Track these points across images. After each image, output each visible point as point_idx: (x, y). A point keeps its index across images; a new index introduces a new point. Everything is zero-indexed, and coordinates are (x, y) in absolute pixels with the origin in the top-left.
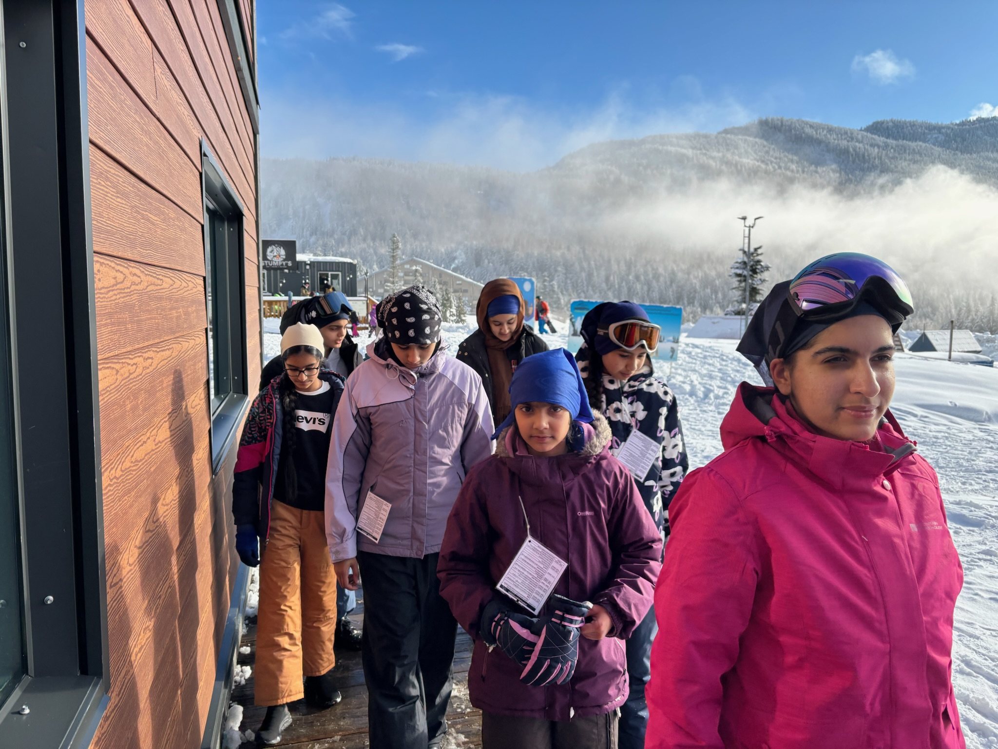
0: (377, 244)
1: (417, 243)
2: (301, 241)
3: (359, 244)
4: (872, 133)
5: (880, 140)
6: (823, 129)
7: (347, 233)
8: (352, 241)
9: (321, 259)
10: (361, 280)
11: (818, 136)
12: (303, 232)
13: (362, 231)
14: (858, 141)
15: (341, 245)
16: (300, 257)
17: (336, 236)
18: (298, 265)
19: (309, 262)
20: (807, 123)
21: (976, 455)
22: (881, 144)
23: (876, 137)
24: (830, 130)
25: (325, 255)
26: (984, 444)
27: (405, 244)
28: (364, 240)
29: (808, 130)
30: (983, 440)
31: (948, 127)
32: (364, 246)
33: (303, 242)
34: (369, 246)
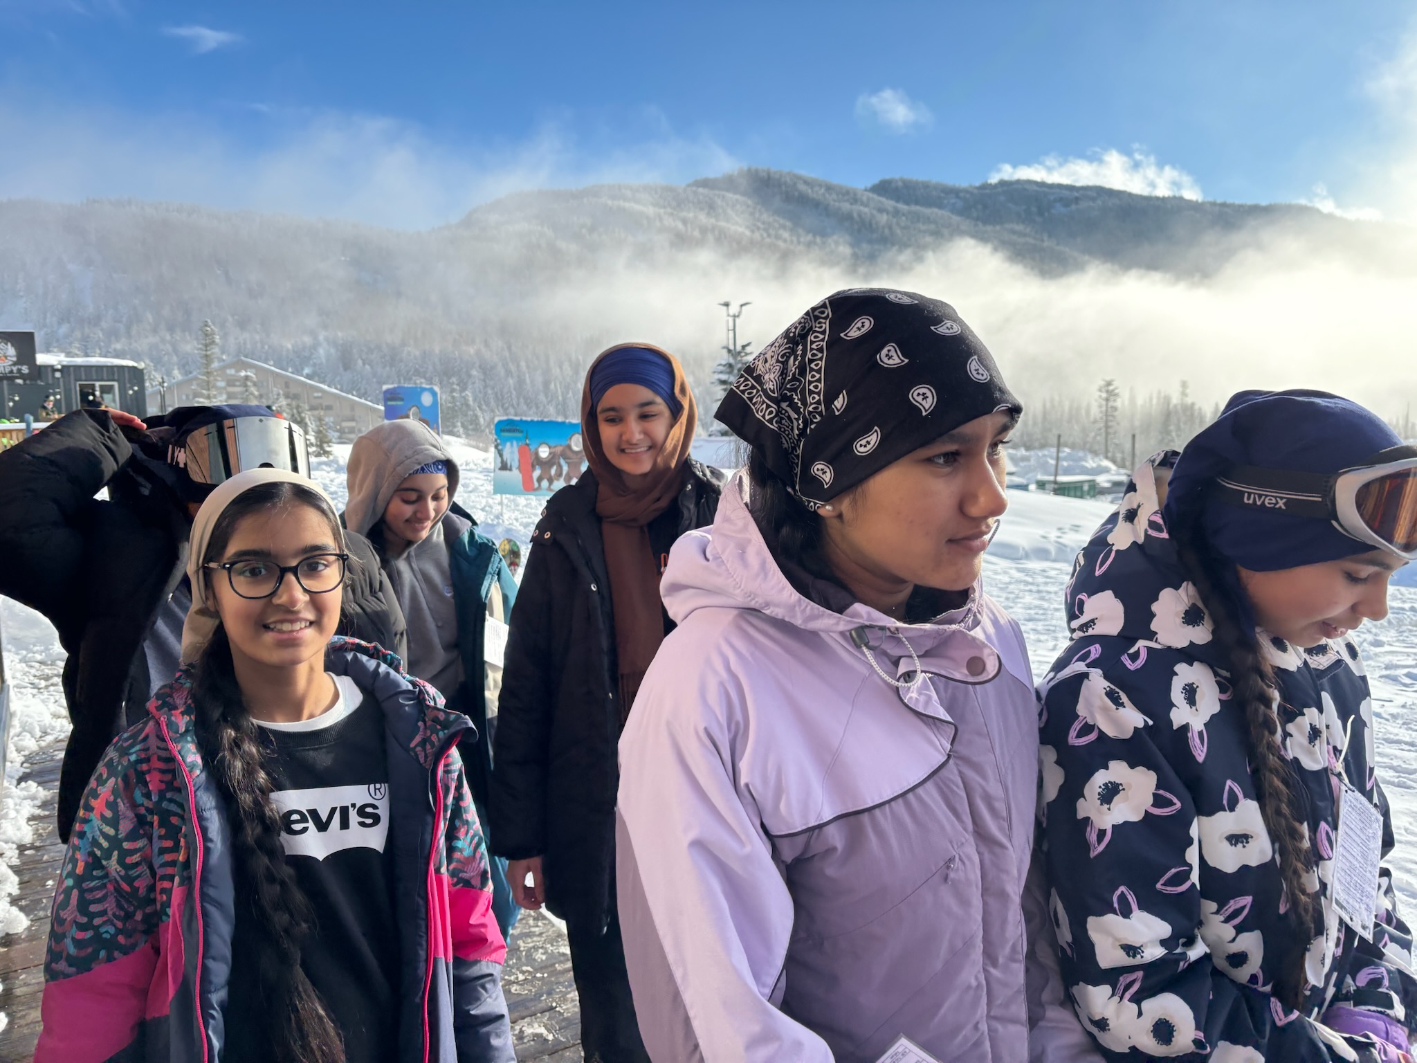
0: (178, 336)
1: (246, 335)
2: (42, 333)
3: (147, 337)
4: (879, 195)
5: (889, 204)
6: (820, 186)
7: (124, 319)
8: (134, 332)
9: (79, 361)
10: (154, 394)
11: (815, 196)
12: (45, 318)
13: (149, 317)
14: (863, 204)
15: (113, 338)
16: (42, 359)
17: (104, 324)
18: (40, 372)
19: (59, 367)
20: (799, 178)
21: (1014, 602)
22: (890, 209)
23: (883, 199)
24: (829, 188)
25: (87, 355)
26: (1022, 587)
27: (225, 337)
28: (155, 331)
29: (802, 187)
30: (1021, 582)
31: (966, 191)
32: (152, 339)
33: (47, 334)
34: (163, 340)
